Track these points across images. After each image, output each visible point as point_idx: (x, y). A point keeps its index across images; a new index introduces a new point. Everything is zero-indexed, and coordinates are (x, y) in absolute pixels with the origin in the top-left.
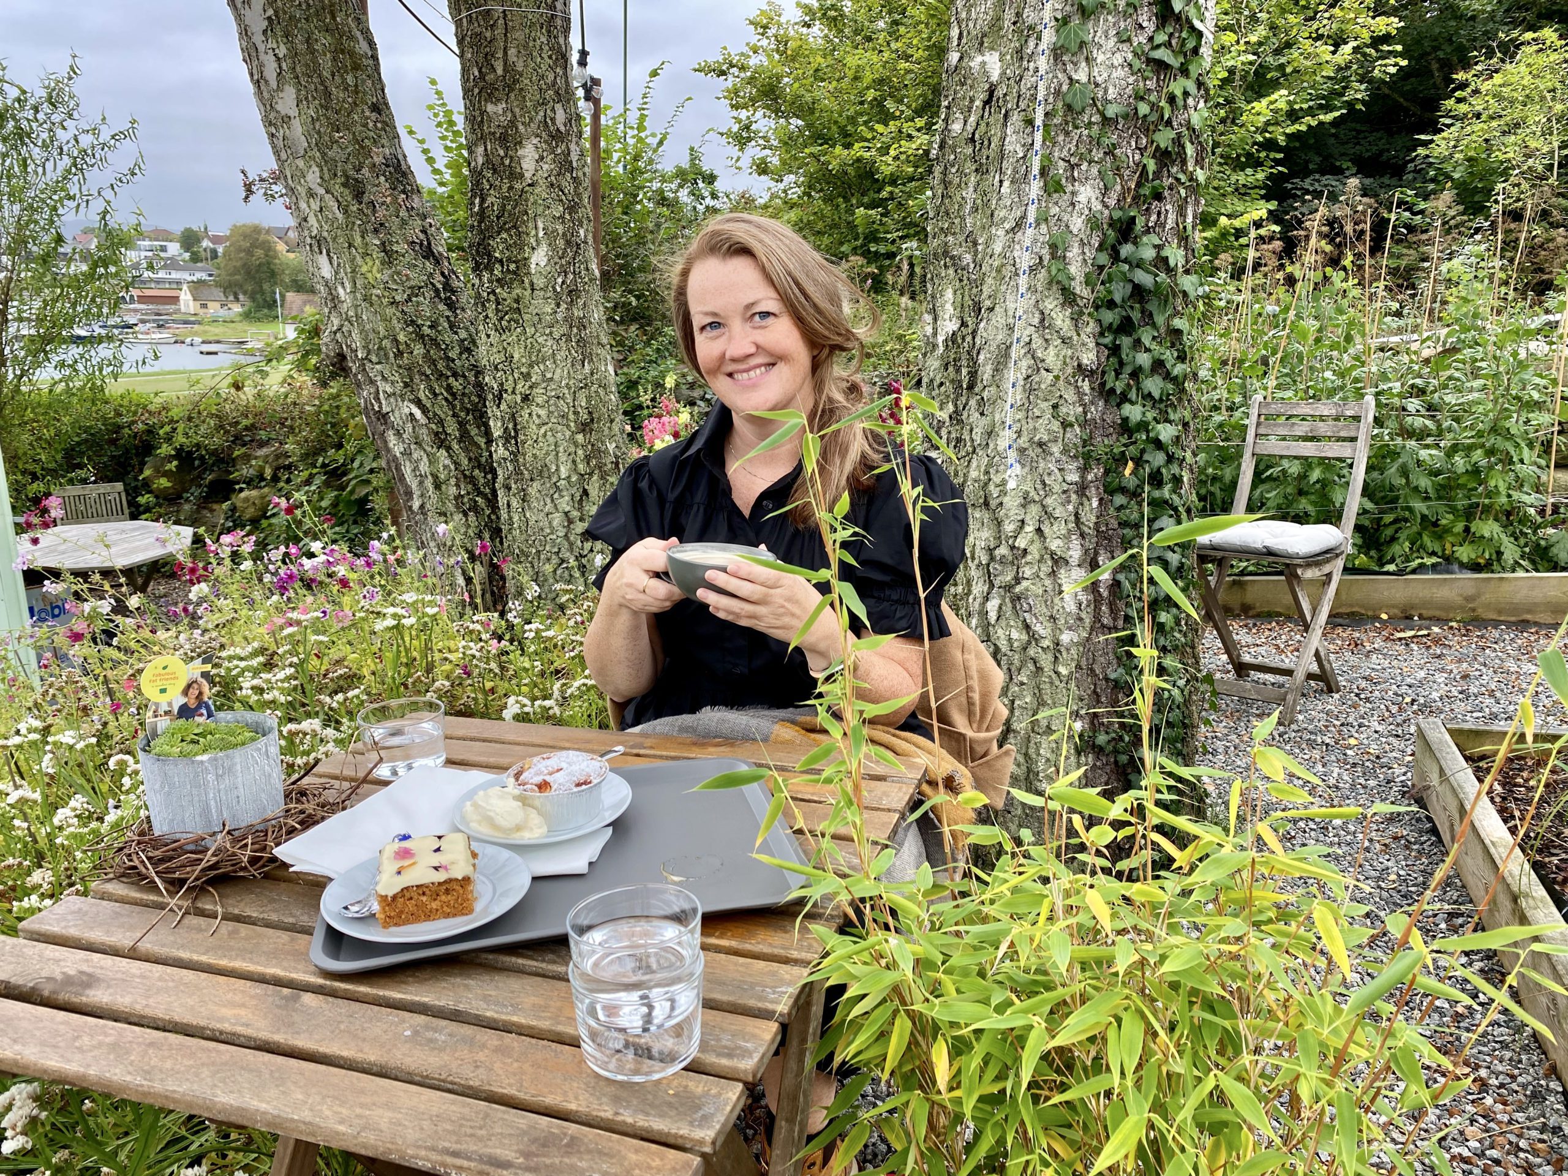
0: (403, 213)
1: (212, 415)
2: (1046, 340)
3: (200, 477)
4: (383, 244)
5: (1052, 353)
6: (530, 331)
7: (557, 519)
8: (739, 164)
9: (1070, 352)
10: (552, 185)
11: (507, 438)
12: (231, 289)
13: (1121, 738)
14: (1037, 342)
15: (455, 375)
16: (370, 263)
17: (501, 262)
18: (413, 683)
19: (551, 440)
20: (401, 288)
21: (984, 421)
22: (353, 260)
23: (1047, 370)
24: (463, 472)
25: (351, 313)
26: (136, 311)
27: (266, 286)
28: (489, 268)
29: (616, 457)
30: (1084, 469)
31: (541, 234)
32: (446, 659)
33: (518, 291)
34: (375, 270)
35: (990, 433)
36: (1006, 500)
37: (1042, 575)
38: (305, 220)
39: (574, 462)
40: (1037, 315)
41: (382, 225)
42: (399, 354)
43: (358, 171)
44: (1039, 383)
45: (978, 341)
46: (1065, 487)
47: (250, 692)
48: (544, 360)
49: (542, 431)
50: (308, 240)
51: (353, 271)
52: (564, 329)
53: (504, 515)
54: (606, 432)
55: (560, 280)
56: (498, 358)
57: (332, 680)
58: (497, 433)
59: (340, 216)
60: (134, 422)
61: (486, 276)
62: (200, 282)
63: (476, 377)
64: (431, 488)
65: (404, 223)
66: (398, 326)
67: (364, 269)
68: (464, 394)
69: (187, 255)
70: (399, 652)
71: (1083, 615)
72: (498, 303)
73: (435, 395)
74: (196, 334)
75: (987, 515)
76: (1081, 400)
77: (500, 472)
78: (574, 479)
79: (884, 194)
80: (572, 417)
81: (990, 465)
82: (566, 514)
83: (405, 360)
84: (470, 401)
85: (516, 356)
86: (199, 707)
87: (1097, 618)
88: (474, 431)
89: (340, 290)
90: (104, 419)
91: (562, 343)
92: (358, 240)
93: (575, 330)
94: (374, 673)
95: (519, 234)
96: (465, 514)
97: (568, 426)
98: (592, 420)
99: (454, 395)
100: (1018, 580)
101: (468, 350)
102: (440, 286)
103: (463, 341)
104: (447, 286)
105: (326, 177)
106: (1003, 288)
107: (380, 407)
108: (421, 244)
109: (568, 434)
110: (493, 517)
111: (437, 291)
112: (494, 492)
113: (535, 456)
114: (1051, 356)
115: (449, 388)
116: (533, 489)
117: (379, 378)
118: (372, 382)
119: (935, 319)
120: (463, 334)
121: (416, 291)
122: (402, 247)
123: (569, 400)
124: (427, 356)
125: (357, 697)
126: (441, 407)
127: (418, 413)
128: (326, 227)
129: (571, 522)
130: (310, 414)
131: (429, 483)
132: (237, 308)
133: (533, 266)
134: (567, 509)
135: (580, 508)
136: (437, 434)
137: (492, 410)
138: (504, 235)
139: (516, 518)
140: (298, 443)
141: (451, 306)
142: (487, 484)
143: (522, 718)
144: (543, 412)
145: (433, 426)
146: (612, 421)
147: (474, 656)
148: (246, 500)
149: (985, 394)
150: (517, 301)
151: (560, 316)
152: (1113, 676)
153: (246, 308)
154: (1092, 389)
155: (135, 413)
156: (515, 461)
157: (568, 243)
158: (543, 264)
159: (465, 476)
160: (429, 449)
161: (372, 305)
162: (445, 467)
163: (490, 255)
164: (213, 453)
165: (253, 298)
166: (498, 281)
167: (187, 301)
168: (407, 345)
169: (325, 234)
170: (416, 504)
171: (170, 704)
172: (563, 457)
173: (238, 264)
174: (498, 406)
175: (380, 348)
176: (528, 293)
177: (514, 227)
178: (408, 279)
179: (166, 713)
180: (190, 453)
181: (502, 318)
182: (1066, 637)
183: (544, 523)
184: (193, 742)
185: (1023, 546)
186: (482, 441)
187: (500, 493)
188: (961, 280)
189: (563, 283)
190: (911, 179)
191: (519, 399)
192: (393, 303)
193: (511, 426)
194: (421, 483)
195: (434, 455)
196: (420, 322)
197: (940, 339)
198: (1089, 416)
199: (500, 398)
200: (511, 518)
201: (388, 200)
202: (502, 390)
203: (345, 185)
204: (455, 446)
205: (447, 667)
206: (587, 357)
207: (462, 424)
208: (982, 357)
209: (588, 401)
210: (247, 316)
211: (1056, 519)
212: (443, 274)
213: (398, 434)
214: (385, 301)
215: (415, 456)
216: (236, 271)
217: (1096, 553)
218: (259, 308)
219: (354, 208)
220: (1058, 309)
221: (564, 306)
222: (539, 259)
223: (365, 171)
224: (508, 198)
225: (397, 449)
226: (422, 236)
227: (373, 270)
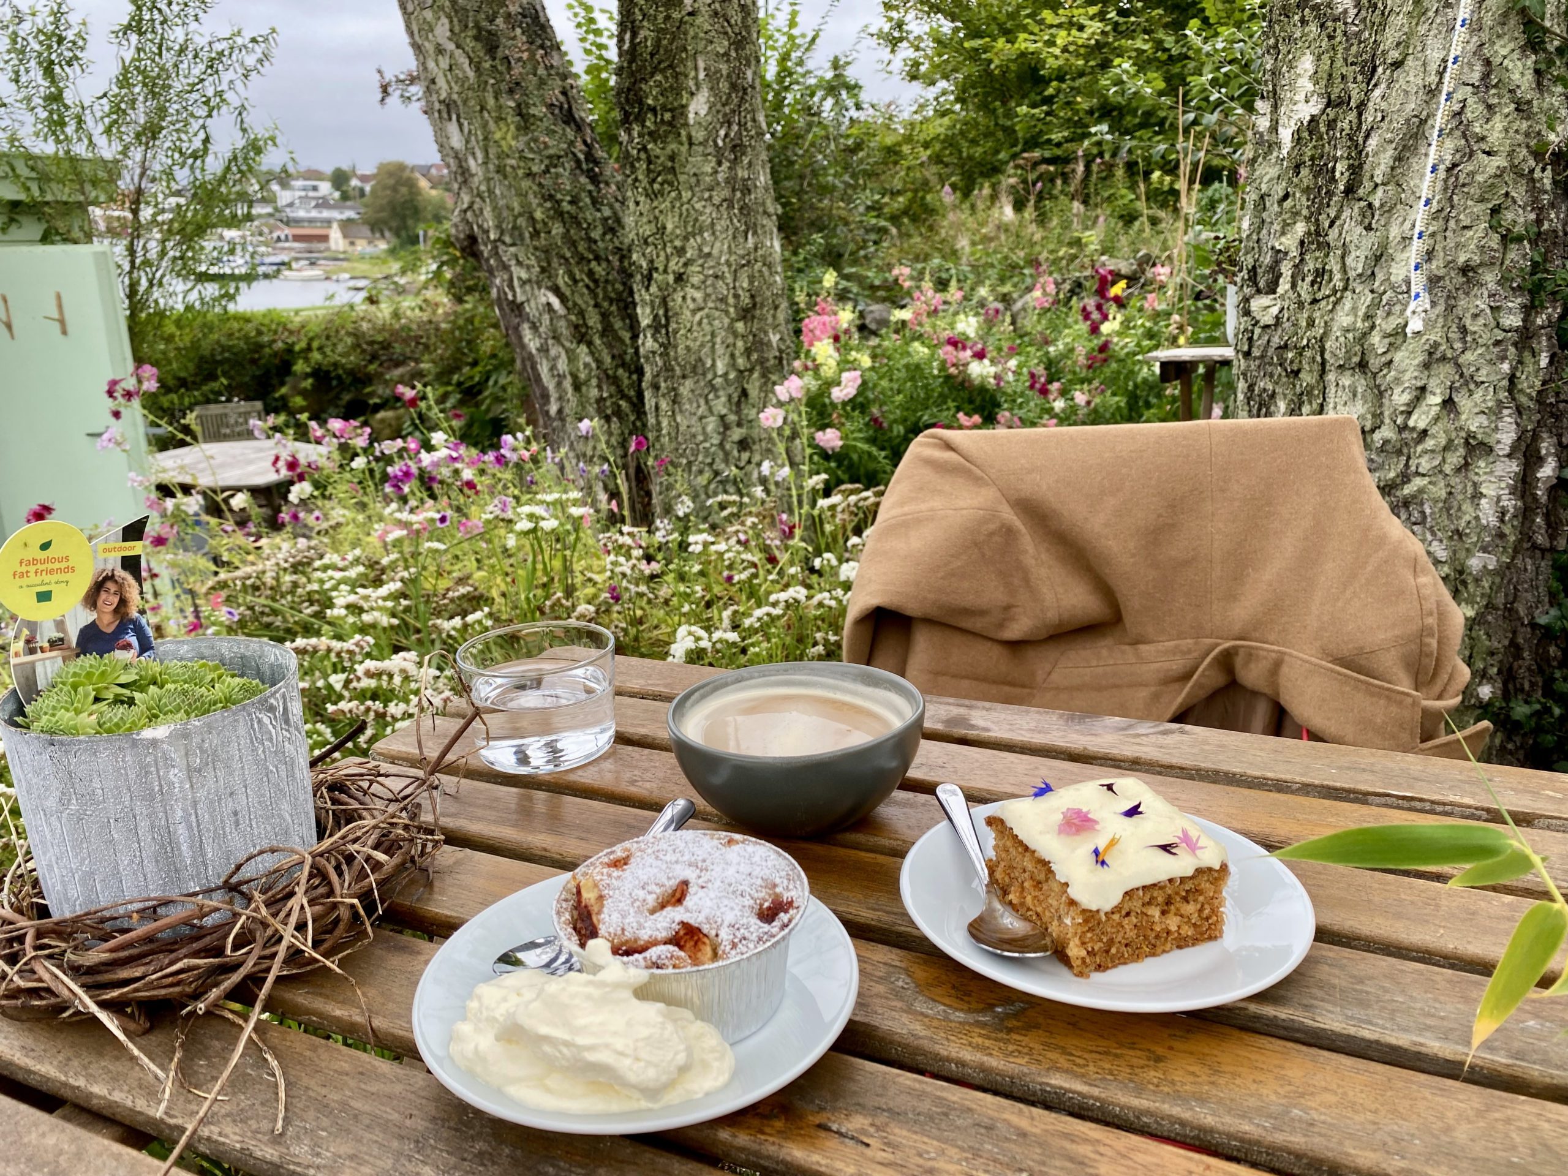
0: (541, 71)
1: (349, 334)
2: (1490, 107)
3: (338, 397)
4: (519, 105)
5: (1499, 126)
6: (686, 195)
7: (712, 424)
8: (889, 69)
9: (1525, 125)
10: (716, 13)
11: (656, 327)
12: (376, 227)
13: (1547, 710)
14: (1474, 109)
15: (597, 258)
16: (504, 129)
17: (653, 110)
18: (552, 607)
19: (707, 328)
20: (537, 158)
21: (1372, 239)
22: (485, 125)
23: (1489, 154)
24: (605, 371)
25: (483, 188)
26: (291, 249)
27: (410, 222)
28: (640, 119)
29: (781, 351)
30: (1529, 310)
31: (702, 75)
32: (590, 580)
33: (674, 146)
34: (509, 136)
35: (1379, 257)
36: (1398, 356)
37: (1448, 469)
38: (433, 81)
39: (732, 356)
40: (1478, 67)
41: (518, 84)
42: (536, 234)
43: (491, 21)
44: (1472, 174)
45: (1369, 117)
46: (1500, 335)
47: (343, 612)
48: (701, 232)
49: (697, 317)
50: (437, 106)
51: (486, 139)
52: (726, 193)
53: (651, 420)
54: (770, 320)
55: (722, 133)
56: (647, 230)
57: (452, 600)
58: (645, 321)
59: (471, 74)
60: (274, 341)
61: (636, 129)
62: (349, 221)
63: (621, 260)
64: (570, 390)
65: (542, 83)
66: (535, 202)
67: (498, 136)
68: (607, 281)
69: (337, 195)
70: (534, 569)
71: (1507, 530)
72: (649, 162)
73: (575, 281)
74: (345, 271)
75: (1361, 384)
76: (1536, 200)
77: (647, 369)
78: (732, 376)
79: (1050, 91)
80: (731, 300)
81: (1376, 304)
82: (722, 417)
83: (543, 241)
84: (614, 290)
85: (670, 226)
86: (121, 630)
87: (1526, 535)
88: (618, 324)
89: (471, 162)
90: (246, 338)
91: (722, 209)
92: (491, 102)
93: (738, 194)
94: (504, 595)
95: (676, 76)
96: (608, 419)
97: (727, 312)
98: (754, 305)
99: (596, 281)
100: (1406, 477)
101: (612, 230)
102: (582, 157)
103: (606, 219)
104: (590, 156)
105: (457, 29)
106: (1422, 29)
107: (514, 296)
108: (561, 108)
109: (726, 321)
110: (638, 424)
111: (578, 162)
112: (640, 395)
113: (688, 348)
114: (1496, 131)
115: (591, 274)
116: (686, 388)
117: (513, 262)
118: (506, 268)
119: (1275, 107)
120: (607, 212)
121: (554, 161)
122: (540, 110)
123: (729, 280)
124: (566, 236)
125: (480, 622)
126: (582, 295)
127: (555, 302)
128: (456, 88)
129: (727, 427)
130: (445, 331)
131: (568, 384)
132: (383, 246)
133: (691, 116)
134: (724, 411)
135: (738, 412)
136: (576, 327)
137: (641, 295)
138: (659, 77)
139: (665, 423)
140: (433, 362)
141: (594, 179)
142: (631, 386)
143: (696, 657)
144: (698, 295)
145: (573, 318)
146: (776, 308)
147: (624, 575)
148: (382, 421)
149: (1376, 200)
150: (672, 158)
151: (721, 177)
152: (1543, 620)
153: (392, 245)
154: (1555, 182)
155: (275, 332)
156: (665, 355)
157: (733, 86)
158: (703, 112)
159: (608, 376)
160: (568, 344)
161: (505, 177)
162: (586, 365)
163: (641, 103)
164: (351, 373)
165: (397, 234)
166: (651, 134)
167: (337, 240)
168: (545, 224)
169: (455, 97)
170: (553, 409)
171: (60, 625)
172: (720, 349)
173: (384, 202)
174: (647, 289)
175: (514, 228)
176: (684, 149)
177: (671, 66)
178: (546, 146)
179: (54, 644)
180: (328, 372)
181: (654, 181)
182: (1475, 563)
183: (696, 429)
184: (118, 701)
185: (1422, 425)
186: (626, 336)
187: (647, 394)
188: (1331, 37)
189: (726, 135)
190: (1081, 74)
191: (671, 278)
192: (530, 175)
193: (661, 312)
194: (559, 384)
195: (573, 351)
196: (559, 196)
197: (1286, 135)
198: (1546, 226)
199: (649, 278)
200: (659, 423)
201: (525, 55)
202: (652, 269)
203: (477, 38)
204: (597, 341)
205: (590, 590)
206: (751, 227)
207: (605, 316)
208: (1373, 143)
209: (751, 282)
210: (392, 252)
211: (1478, 384)
212: (585, 142)
213: (534, 327)
214: (520, 172)
215: (553, 352)
216: (382, 209)
217: (1536, 437)
218: (402, 246)
219: (487, 65)
220: (1516, 55)
221: (726, 165)
222: (698, 107)
223: (499, 21)
224: (664, 31)
225: (532, 343)
226: (562, 98)
227: (507, 137)
